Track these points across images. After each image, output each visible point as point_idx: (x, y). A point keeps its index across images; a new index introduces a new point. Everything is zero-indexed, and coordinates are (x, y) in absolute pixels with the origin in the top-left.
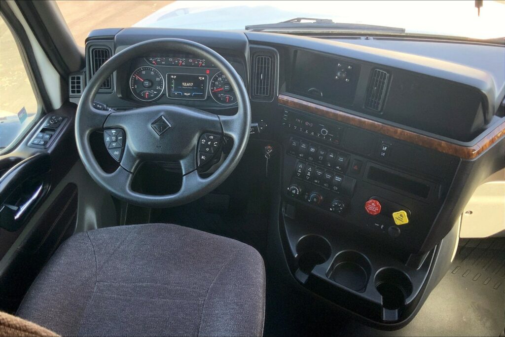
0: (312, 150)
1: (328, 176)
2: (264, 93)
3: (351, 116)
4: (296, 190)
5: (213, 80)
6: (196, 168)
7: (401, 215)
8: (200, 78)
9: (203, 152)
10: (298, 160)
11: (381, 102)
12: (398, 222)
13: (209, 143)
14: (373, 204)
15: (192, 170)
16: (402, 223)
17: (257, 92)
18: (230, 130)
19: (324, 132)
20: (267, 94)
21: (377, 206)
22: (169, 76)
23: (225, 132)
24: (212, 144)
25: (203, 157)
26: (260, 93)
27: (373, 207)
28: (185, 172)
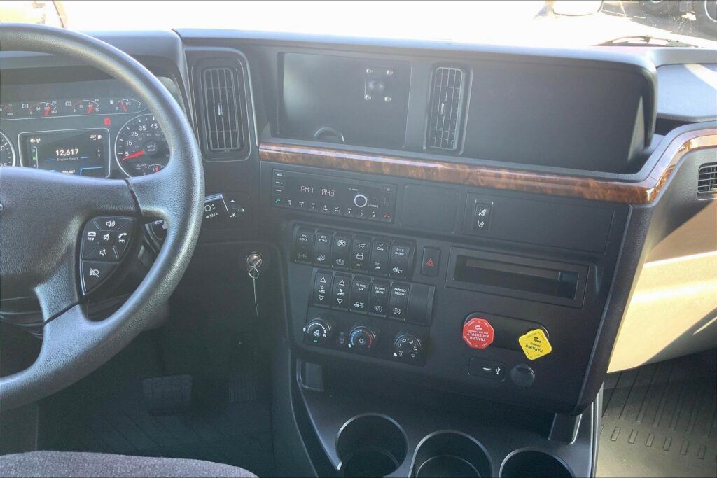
0: (341, 243)
1: (380, 290)
2: (228, 145)
5: (121, 136)
6: (77, 299)
7: (536, 339)
8: (92, 137)
9: (93, 260)
10: (315, 270)
11: (456, 133)
12: (532, 355)
13: (106, 237)
14: (478, 327)
15: (65, 306)
16: (542, 354)
17: (215, 146)
18: (155, 203)
19: (361, 201)
20: (235, 145)
21: (485, 329)
22: (25, 139)
23: (143, 208)
24: (114, 238)
25: (92, 272)
26: (222, 146)
27: (478, 332)
28: (50, 310)
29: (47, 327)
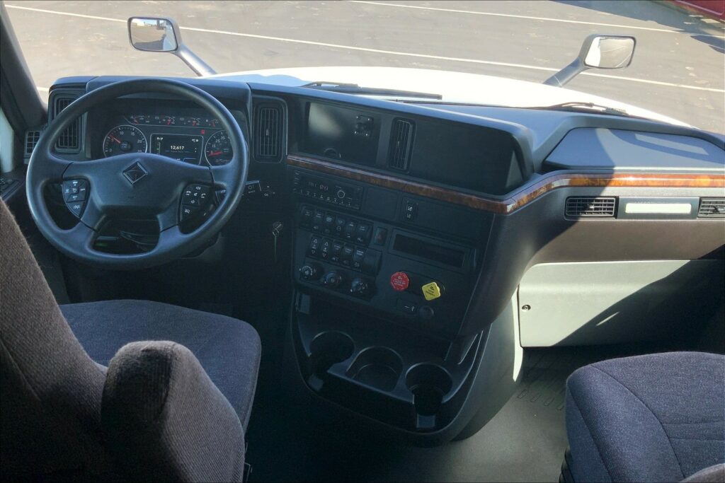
0: (329, 219)
1: (348, 250)
2: (270, 153)
3: (371, 174)
4: (308, 270)
5: (210, 141)
6: (177, 223)
7: (432, 288)
8: (193, 140)
9: (188, 205)
10: (312, 234)
11: (406, 159)
12: (429, 297)
13: (195, 194)
14: (399, 277)
15: (172, 225)
16: (434, 298)
17: (262, 153)
18: (222, 181)
19: (341, 194)
20: (274, 154)
21: (404, 279)
22: (154, 137)
23: (215, 182)
24: (199, 195)
25: (186, 211)
26: (266, 153)
27: (400, 281)
28: (164, 226)
29: (161, 234)
